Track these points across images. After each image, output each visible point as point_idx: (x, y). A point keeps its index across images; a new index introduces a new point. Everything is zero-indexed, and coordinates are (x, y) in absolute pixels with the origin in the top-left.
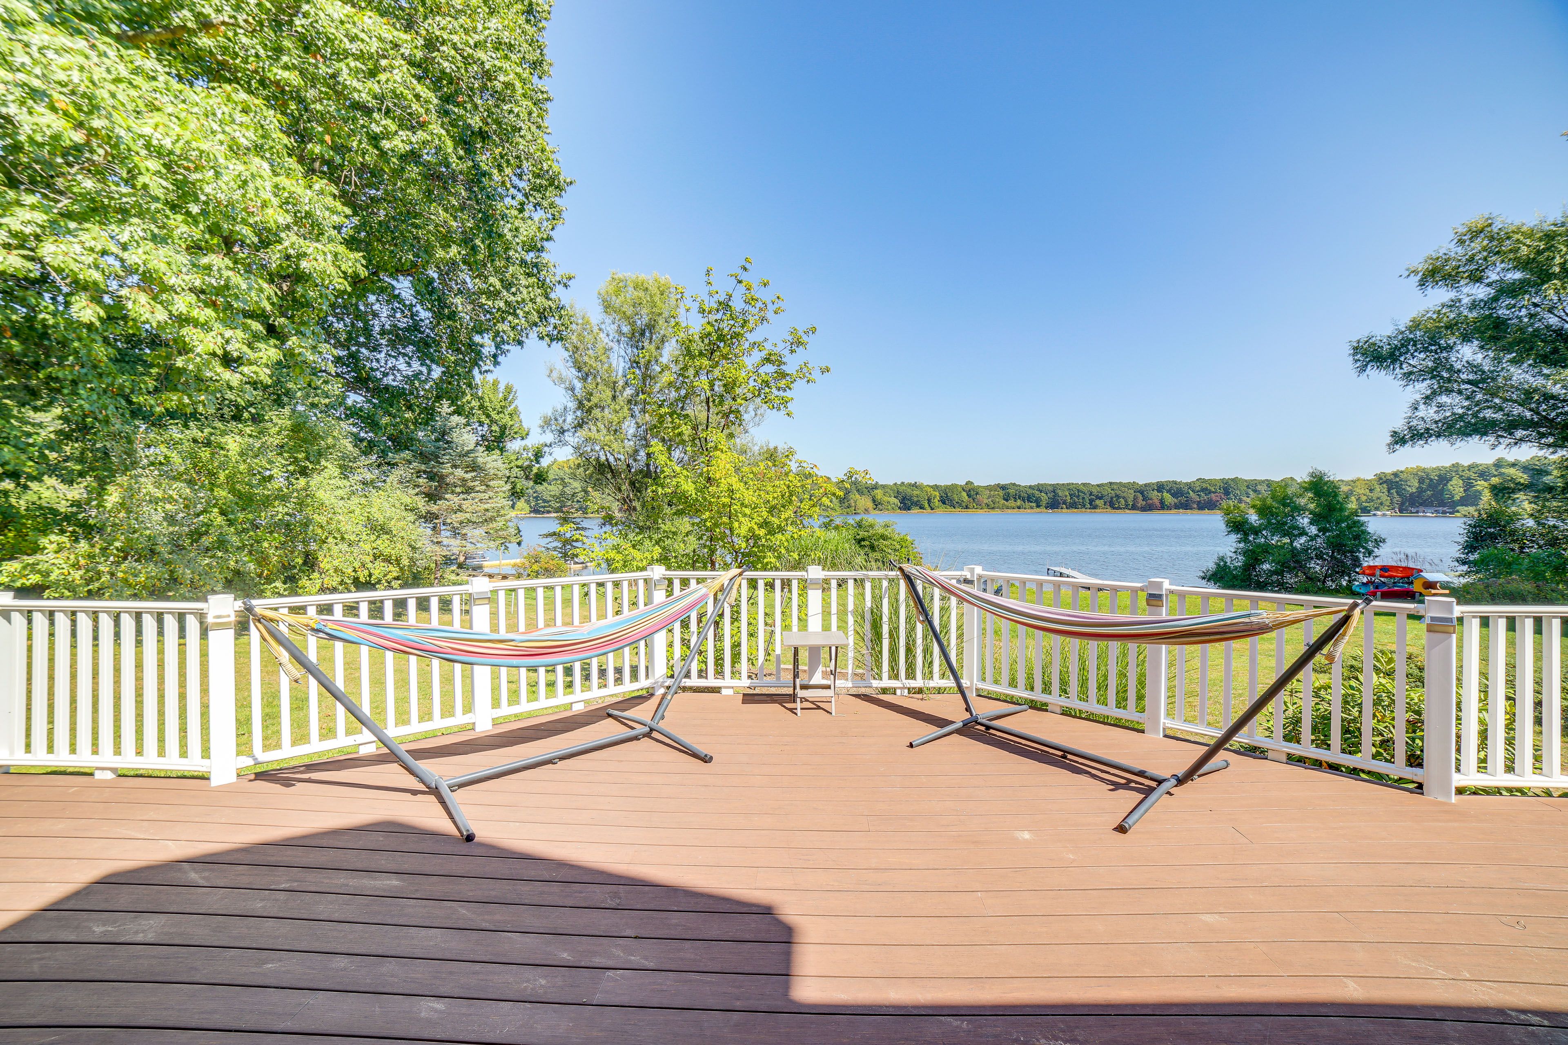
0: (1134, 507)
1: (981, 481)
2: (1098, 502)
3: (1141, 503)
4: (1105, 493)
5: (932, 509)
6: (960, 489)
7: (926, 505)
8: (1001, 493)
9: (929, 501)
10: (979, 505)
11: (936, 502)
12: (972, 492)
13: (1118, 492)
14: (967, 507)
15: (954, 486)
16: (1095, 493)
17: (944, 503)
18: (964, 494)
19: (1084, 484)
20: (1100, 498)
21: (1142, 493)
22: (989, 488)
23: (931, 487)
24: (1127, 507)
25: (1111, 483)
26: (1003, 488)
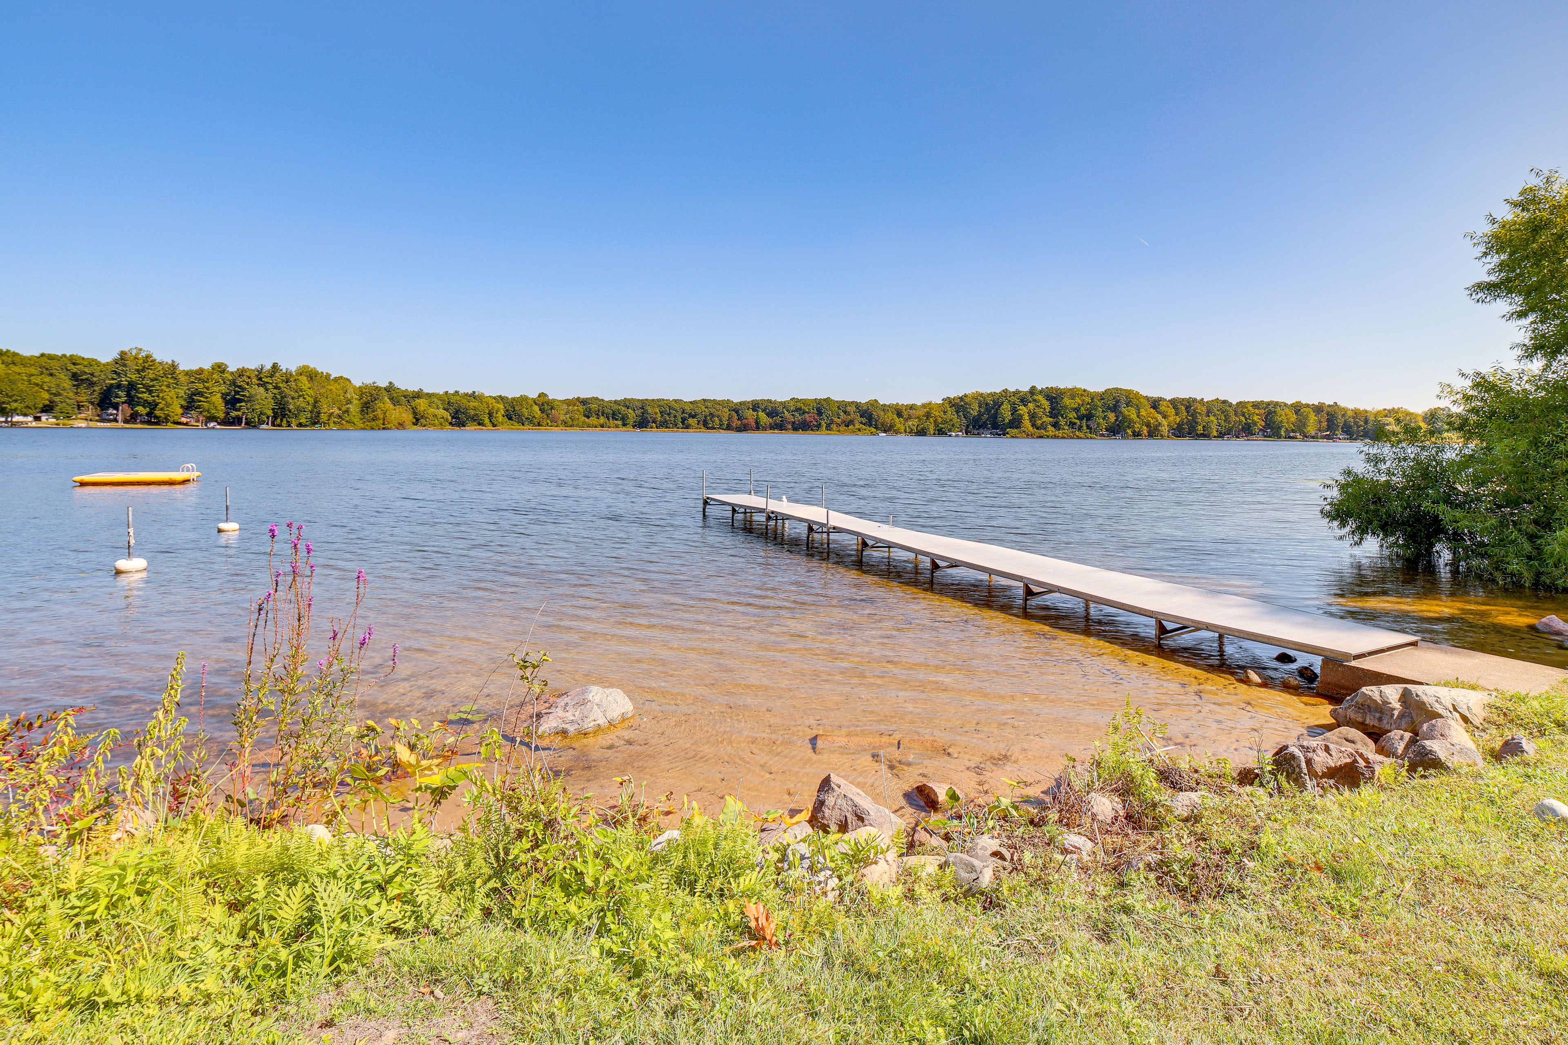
0: (729, 428)
1: (557, 394)
2: (691, 421)
3: (736, 423)
4: (698, 411)
5: (494, 425)
6: (531, 402)
7: (487, 421)
8: (581, 408)
9: (490, 415)
10: (554, 422)
11: (500, 417)
12: (545, 405)
13: (712, 410)
14: (539, 425)
15: (523, 399)
16: (688, 411)
17: (510, 419)
18: (536, 408)
19: (676, 401)
20: (693, 417)
21: (737, 412)
22: (568, 402)
23: (494, 398)
24: (721, 427)
25: (704, 400)
26: (584, 402)
